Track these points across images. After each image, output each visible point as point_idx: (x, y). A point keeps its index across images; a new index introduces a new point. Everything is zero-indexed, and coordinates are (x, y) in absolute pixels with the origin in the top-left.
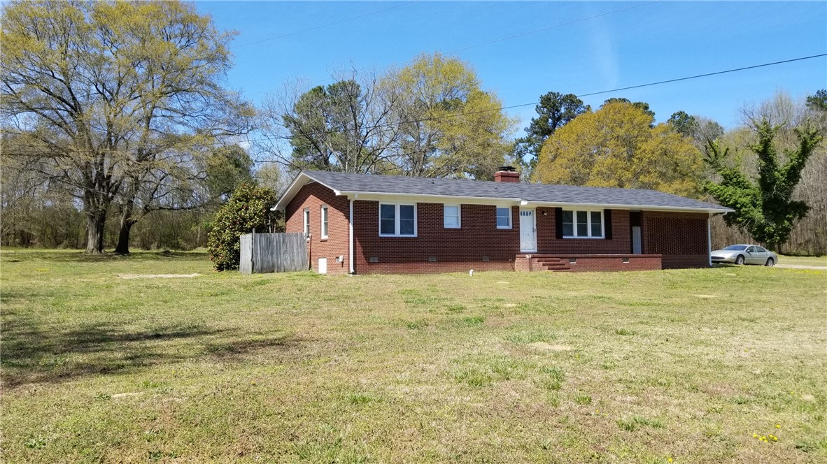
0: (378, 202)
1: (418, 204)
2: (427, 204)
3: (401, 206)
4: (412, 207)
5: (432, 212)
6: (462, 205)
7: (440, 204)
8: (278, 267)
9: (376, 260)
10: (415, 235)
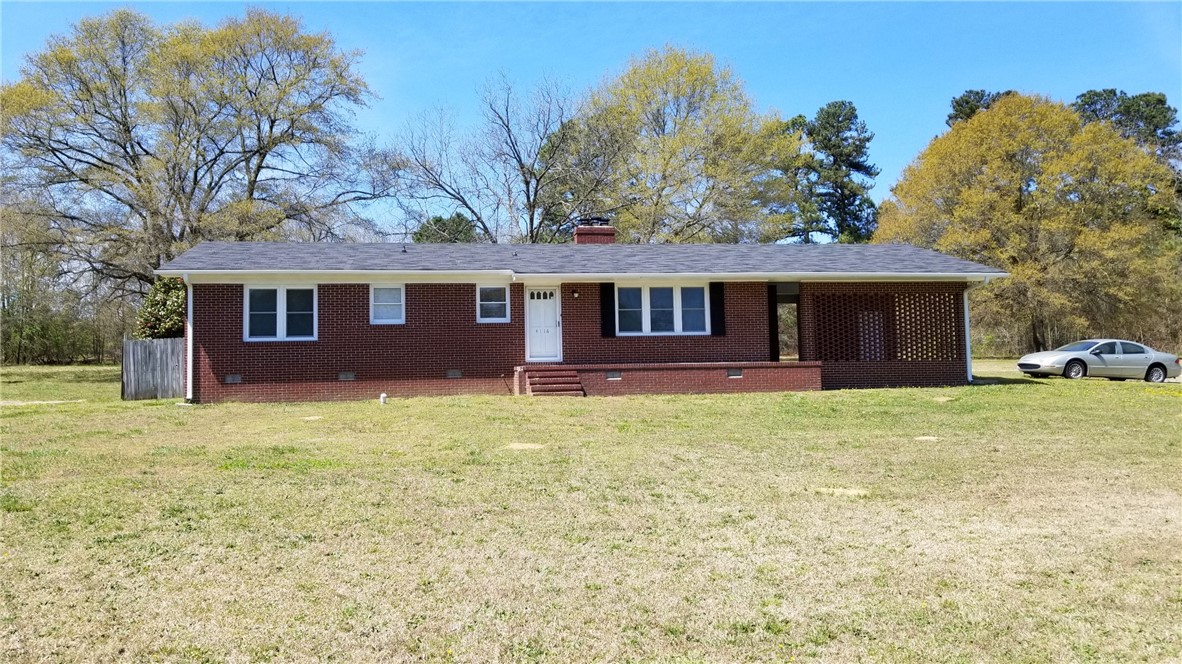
0: (241, 286)
1: (319, 286)
2: (336, 286)
3: (288, 291)
4: (311, 291)
5: (348, 300)
6: (407, 285)
7: (363, 285)
8: (163, 391)
9: (238, 379)
10: (315, 337)
